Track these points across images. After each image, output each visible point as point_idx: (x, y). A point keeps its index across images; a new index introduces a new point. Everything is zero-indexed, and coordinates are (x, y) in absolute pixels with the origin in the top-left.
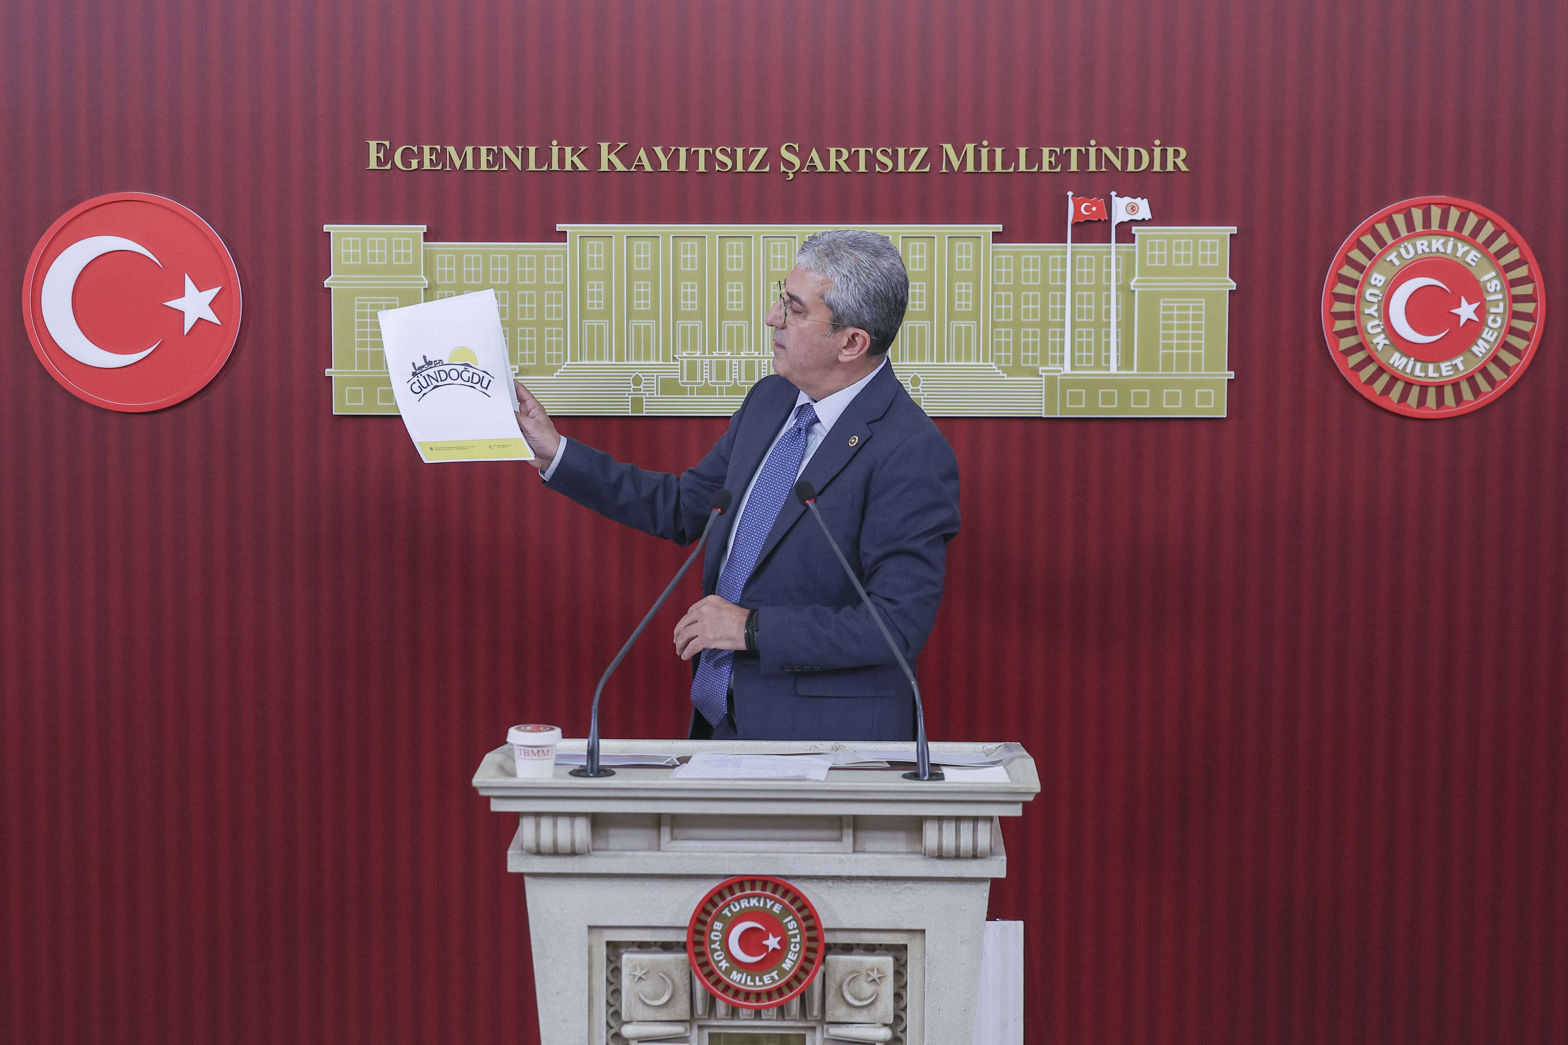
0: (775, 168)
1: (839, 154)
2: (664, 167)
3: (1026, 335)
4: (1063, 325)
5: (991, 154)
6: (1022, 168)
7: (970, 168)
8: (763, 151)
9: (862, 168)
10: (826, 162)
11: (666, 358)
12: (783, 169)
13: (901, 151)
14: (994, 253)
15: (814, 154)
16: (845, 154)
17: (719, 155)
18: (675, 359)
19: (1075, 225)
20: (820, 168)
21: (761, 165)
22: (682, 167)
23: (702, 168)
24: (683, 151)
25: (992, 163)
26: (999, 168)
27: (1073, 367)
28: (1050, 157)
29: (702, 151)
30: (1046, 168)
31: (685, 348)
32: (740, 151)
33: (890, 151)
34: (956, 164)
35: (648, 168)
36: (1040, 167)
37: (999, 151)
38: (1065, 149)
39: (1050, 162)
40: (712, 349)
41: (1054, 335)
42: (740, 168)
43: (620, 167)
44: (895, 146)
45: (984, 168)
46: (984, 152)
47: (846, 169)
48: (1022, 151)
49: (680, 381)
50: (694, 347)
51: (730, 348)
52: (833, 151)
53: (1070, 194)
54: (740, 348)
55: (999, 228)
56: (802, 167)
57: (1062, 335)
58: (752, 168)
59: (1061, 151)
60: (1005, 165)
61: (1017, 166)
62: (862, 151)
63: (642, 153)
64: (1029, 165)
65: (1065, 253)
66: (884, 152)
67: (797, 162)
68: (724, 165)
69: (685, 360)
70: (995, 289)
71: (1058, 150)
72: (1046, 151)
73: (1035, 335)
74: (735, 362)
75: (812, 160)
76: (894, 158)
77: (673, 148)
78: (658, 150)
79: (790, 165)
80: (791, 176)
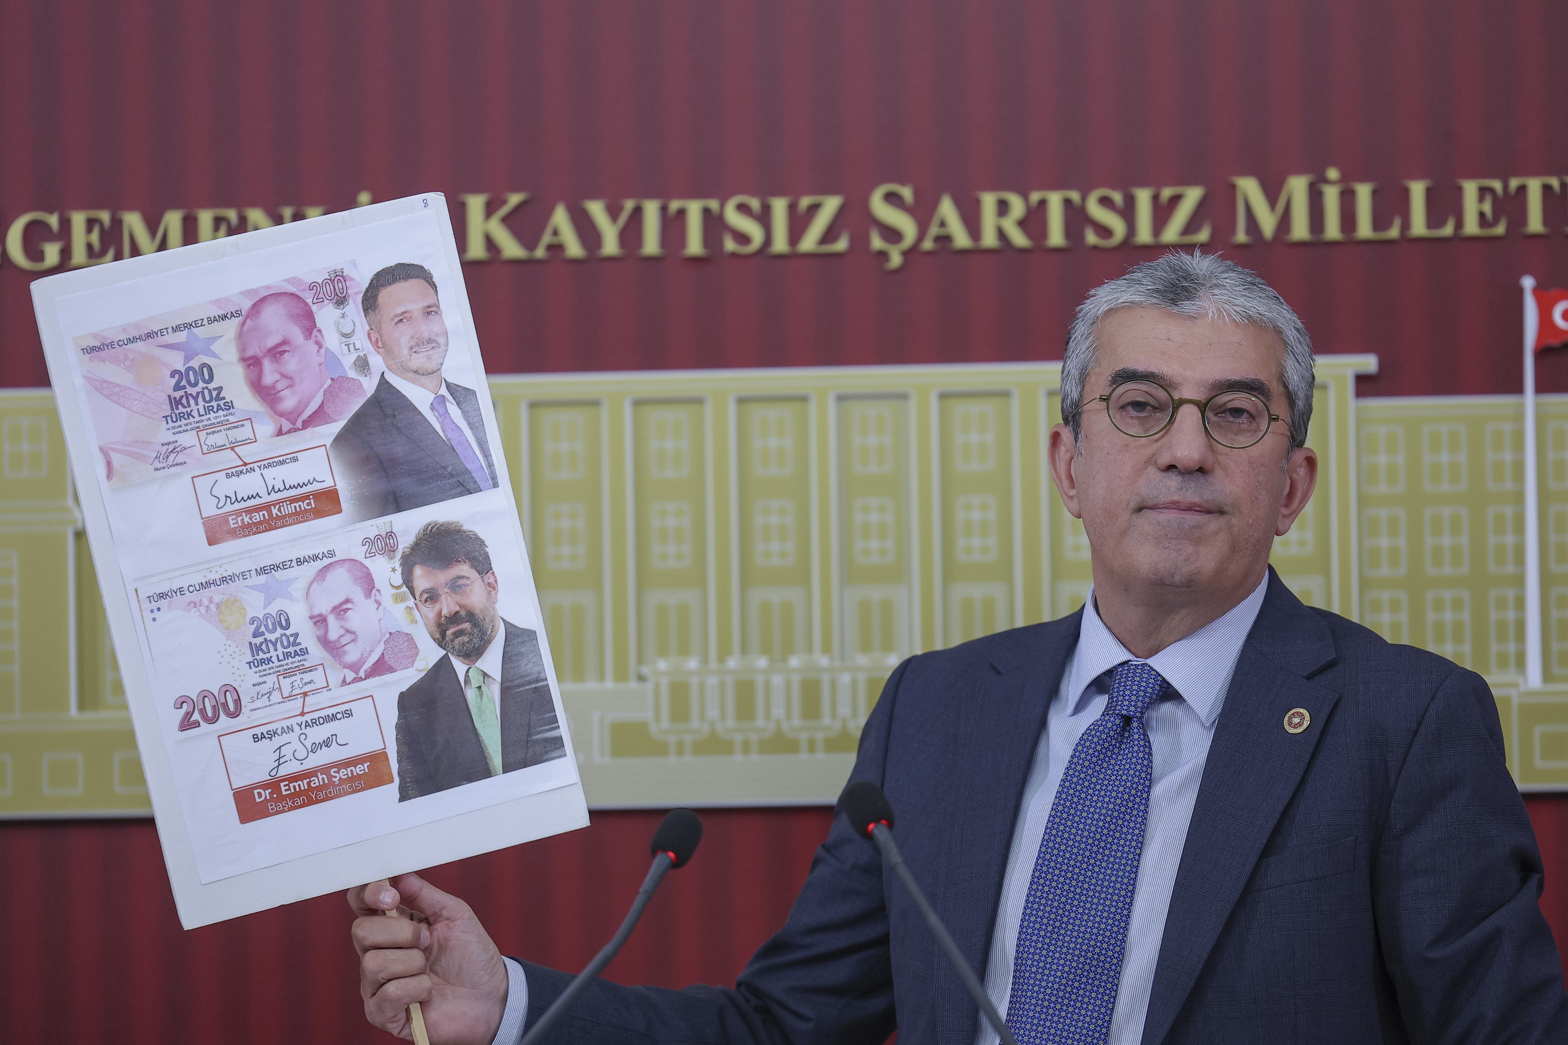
0: (860, 241)
1: (1003, 208)
2: (610, 246)
3: (1439, 605)
4: (1520, 581)
5: (1348, 199)
6: (1419, 227)
7: (1300, 230)
8: (831, 205)
9: (1056, 237)
10: (973, 224)
11: (621, 675)
12: (877, 243)
13: (1143, 197)
14: (1360, 422)
15: (947, 209)
16: (1017, 206)
17: (735, 219)
18: (641, 678)
19: (1541, 353)
20: (961, 239)
21: (829, 236)
22: (651, 245)
23: (695, 245)
24: (651, 210)
25: (1348, 219)
26: (1365, 229)
27: (1547, 676)
28: (1481, 199)
29: (694, 209)
30: (1471, 227)
31: (663, 652)
32: (779, 207)
33: (1117, 197)
34: (1268, 223)
35: (574, 249)
36: (1459, 224)
37: (1364, 192)
38: (1514, 183)
39: (1482, 215)
40: (724, 652)
41: (1501, 604)
42: (780, 244)
43: (511, 249)
44: (1127, 186)
45: (1333, 230)
46: (1331, 196)
47: (1019, 239)
48: (1418, 190)
49: (653, 729)
50: (684, 651)
51: (766, 649)
52: (989, 201)
53: (1528, 283)
54: (788, 649)
55: (1369, 363)
56: (920, 238)
57: (1520, 603)
58: (809, 243)
59: (1506, 187)
60: (1380, 222)
61: (1406, 225)
62: (1055, 201)
63: (560, 218)
64: (1434, 219)
65: (1520, 418)
66: (1105, 202)
67: (907, 225)
68: (743, 238)
69: (664, 681)
70: (1363, 501)
71: (1497, 185)
72: (1470, 188)
73: (1457, 605)
74: (777, 680)
75: (943, 224)
76: (1128, 212)
77: (629, 205)
78: (596, 209)
79: (892, 234)
80: (896, 260)
